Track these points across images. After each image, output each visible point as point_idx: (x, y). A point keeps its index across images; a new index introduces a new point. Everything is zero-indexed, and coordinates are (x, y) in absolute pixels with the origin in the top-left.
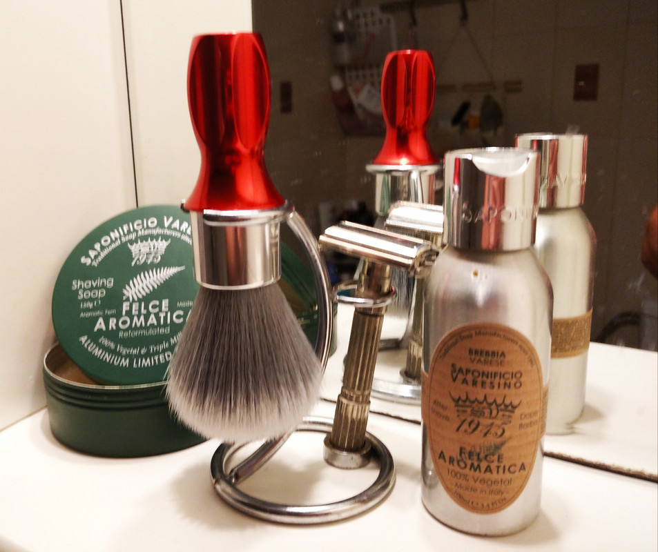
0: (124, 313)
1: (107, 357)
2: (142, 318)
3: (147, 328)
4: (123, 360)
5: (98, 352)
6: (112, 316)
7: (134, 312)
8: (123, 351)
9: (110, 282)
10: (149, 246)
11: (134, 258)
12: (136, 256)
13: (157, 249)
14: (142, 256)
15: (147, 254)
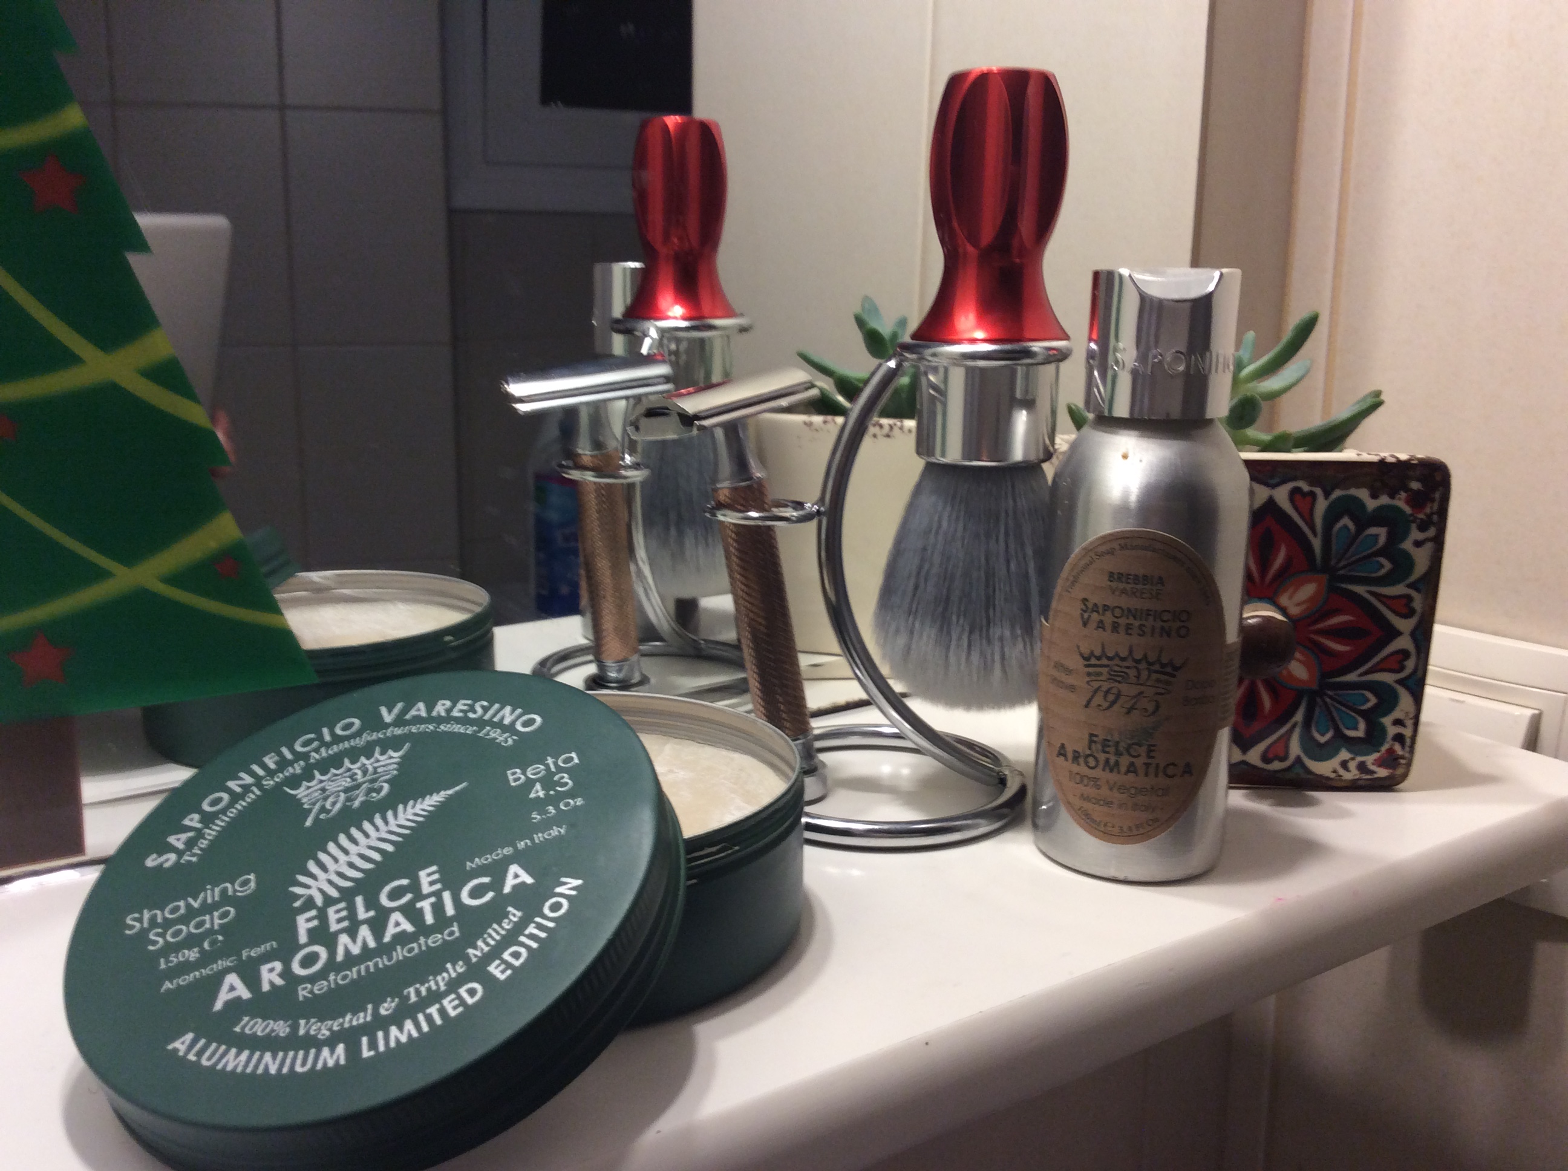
0: (303, 938)
1: (270, 1063)
2: (364, 932)
3: (384, 949)
5: (235, 1061)
6: (266, 958)
7: (334, 927)
8: (320, 1029)
9: (246, 883)
10: (348, 774)
11: (310, 811)
12: (314, 804)
13: (375, 772)
14: (331, 800)
15: (347, 790)
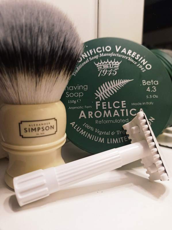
4: (100, 139)
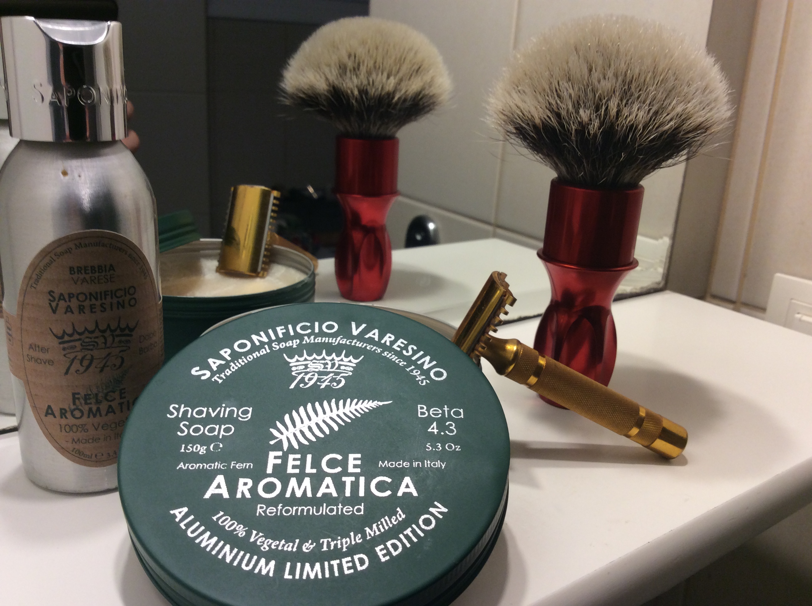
0: (269, 470)
1: (228, 554)
2: (307, 482)
3: (316, 502)
6: (245, 473)
7: (290, 470)
8: (263, 542)
9: (245, 412)
10: (323, 362)
11: (295, 378)
12: (299, 374)
13: (339, 368)
14: (309, 376)
15: (320, 373)
